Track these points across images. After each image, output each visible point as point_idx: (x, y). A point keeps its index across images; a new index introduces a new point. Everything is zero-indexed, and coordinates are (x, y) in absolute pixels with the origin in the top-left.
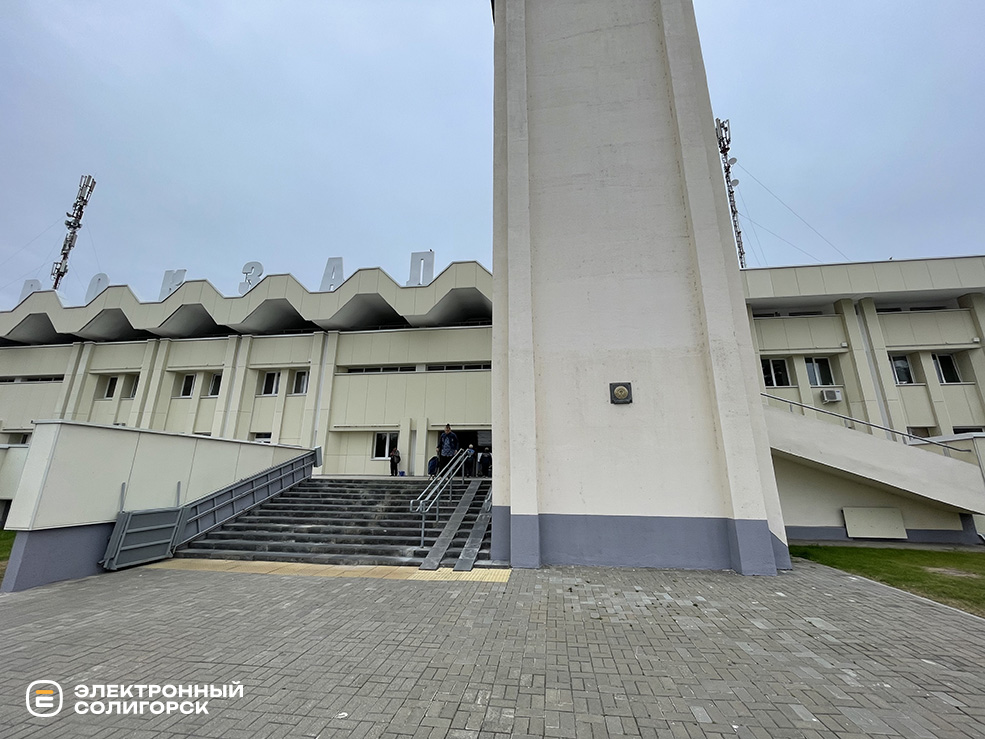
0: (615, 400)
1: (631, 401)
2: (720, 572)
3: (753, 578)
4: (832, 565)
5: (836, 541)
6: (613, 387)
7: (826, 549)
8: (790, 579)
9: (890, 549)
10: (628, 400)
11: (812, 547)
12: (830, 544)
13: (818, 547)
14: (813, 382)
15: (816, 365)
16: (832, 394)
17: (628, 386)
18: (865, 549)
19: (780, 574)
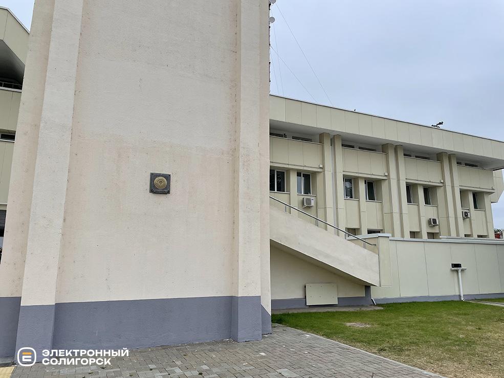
0: (154, 190)
1: (169, 192)
2: (222, 342)
3: (245, 344)
4: (296, 327)
5: (299, 309)
6: (153, 176)
7: (293, 315)
8: (269, 341)
9: (329, 312)
10: (166, 191)
11: (284, 315)
12: (295, 312)
13: (288, 315)
14: (299, 191)
15: (303, 178)
16: (309, 201)
17: (168, 177)
18: (315, 313)
19: (263, 337)
